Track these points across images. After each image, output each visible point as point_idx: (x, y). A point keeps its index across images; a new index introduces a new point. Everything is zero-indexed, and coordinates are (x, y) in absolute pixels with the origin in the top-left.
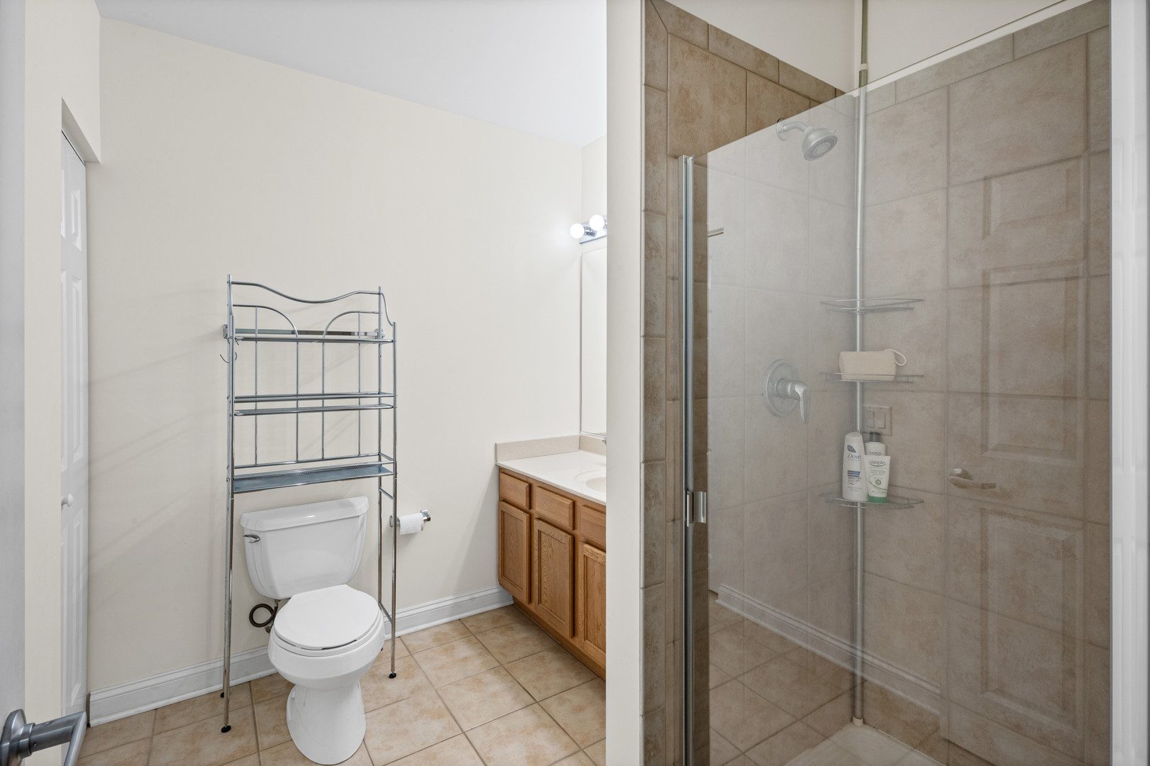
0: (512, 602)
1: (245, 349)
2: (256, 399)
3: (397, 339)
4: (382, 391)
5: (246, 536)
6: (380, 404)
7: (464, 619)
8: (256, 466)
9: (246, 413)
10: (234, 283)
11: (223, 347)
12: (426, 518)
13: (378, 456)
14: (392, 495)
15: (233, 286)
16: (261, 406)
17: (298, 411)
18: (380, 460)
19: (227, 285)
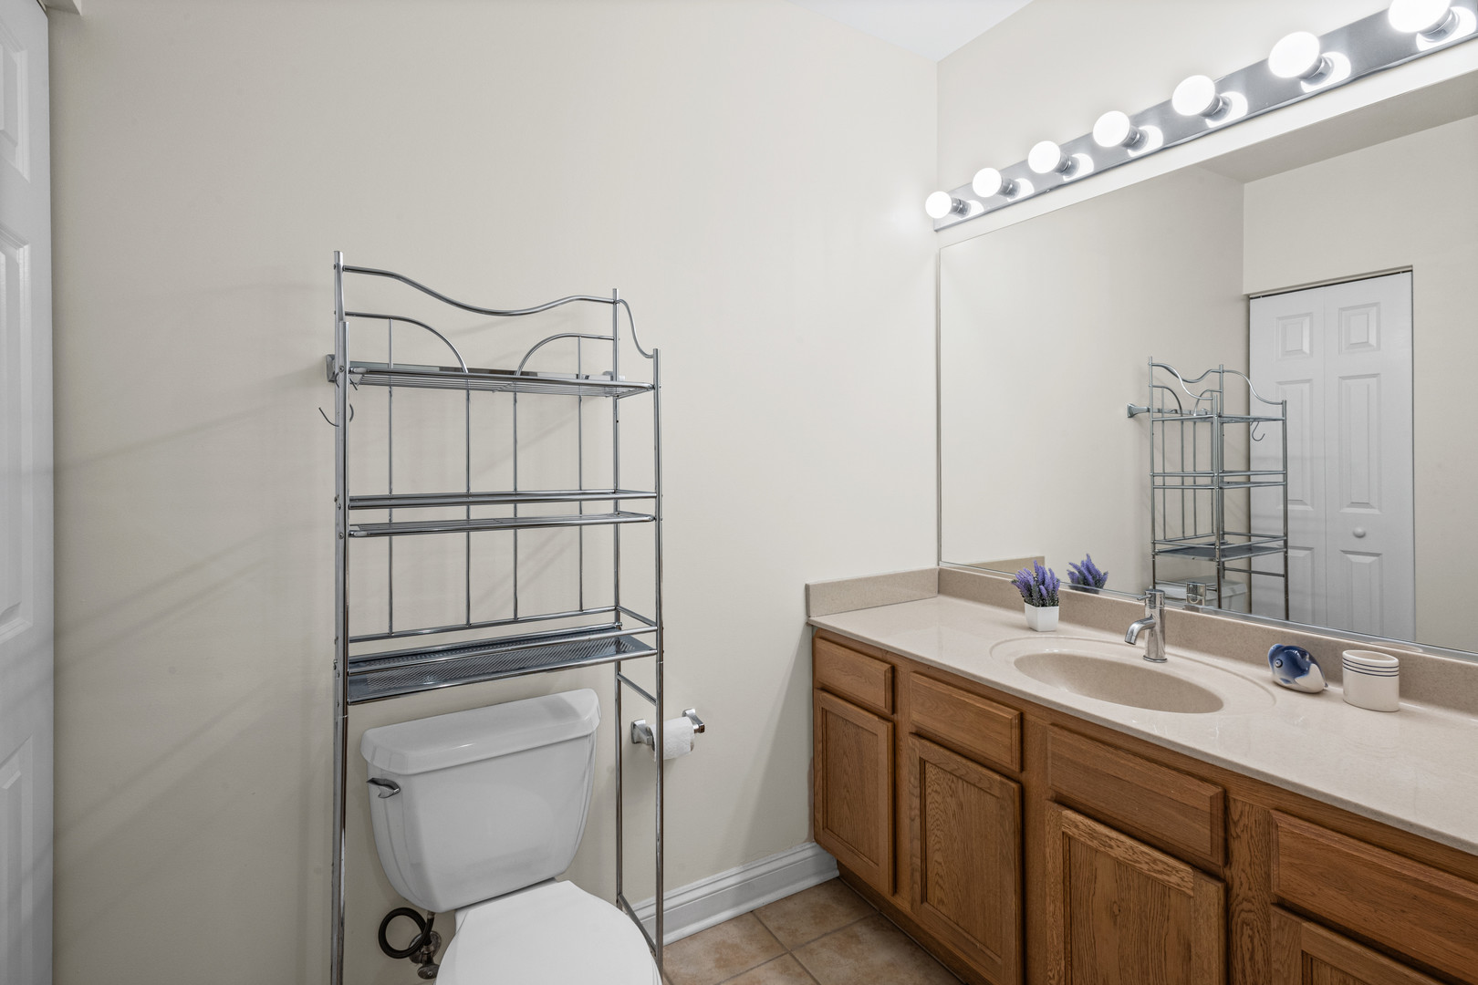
0: (837, 873)
1: (369, 400)
2: (390, 502)
3: (662, 383)
4: (621, 487)
5: (374, 781)
6: (617, 512)
7: (759, 909)
8: (390, 636)
9: (373, 531)
10: (347, 269)
11: (326, 397)
12: (696, 727)
13: (613, 613)
14: (655, 696)
15: (345, 275)
16: (401, 515)
17: (468, 527)
18: (618, 618)
19: (333, 272)
